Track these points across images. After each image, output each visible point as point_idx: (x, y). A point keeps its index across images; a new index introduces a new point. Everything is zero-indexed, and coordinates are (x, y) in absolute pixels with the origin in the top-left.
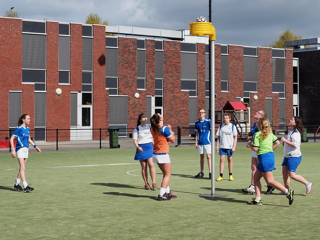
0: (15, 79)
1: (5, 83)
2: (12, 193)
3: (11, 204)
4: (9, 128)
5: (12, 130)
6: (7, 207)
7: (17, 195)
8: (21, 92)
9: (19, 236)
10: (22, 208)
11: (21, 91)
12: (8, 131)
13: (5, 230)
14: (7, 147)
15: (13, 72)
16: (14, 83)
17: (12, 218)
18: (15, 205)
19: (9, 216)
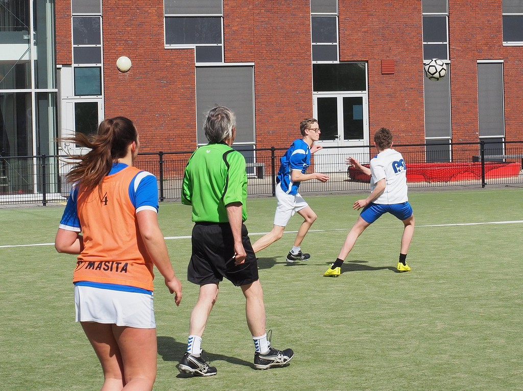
0: (489, 35)
1: (469, 46)
2: (493, 273)
3: (492, 296)
4: (480, 137)
5: (485, 141)
6: (484, 302)
7: (504, 277)
8: (501, 63)
9: (513, 360)
10: (516, 304)
11: (502, 61)
12: (478, 143)
13: (484, 348)
14: (476, 178)
15: (483, 22)
16: (486, 44)
17: (495, 324)
18: (500, 297)
19: (490, 319)
